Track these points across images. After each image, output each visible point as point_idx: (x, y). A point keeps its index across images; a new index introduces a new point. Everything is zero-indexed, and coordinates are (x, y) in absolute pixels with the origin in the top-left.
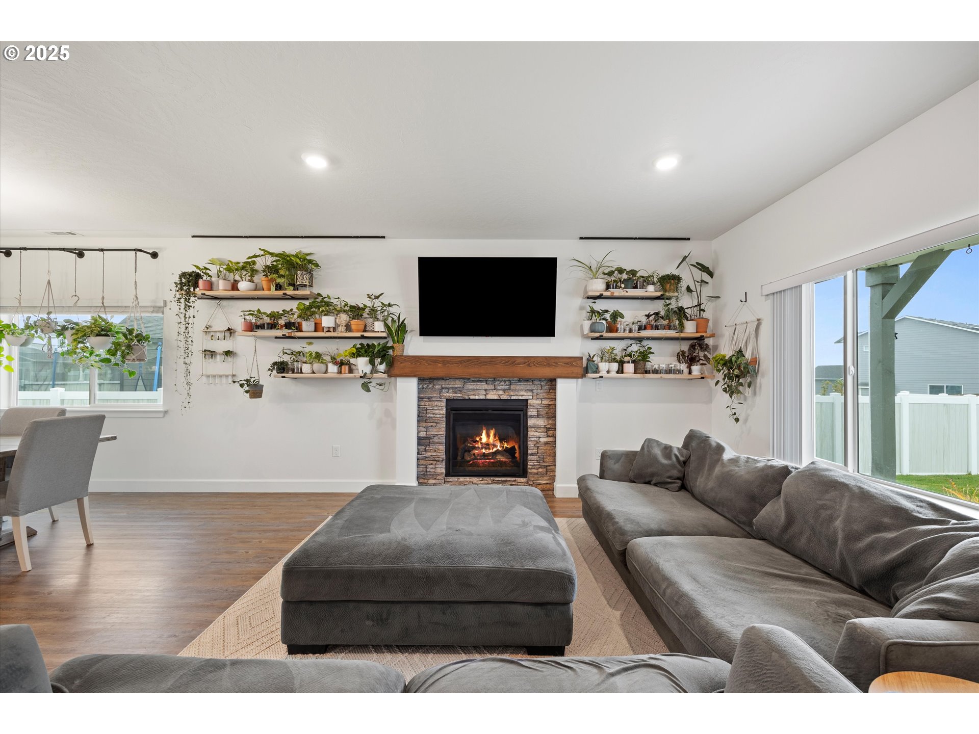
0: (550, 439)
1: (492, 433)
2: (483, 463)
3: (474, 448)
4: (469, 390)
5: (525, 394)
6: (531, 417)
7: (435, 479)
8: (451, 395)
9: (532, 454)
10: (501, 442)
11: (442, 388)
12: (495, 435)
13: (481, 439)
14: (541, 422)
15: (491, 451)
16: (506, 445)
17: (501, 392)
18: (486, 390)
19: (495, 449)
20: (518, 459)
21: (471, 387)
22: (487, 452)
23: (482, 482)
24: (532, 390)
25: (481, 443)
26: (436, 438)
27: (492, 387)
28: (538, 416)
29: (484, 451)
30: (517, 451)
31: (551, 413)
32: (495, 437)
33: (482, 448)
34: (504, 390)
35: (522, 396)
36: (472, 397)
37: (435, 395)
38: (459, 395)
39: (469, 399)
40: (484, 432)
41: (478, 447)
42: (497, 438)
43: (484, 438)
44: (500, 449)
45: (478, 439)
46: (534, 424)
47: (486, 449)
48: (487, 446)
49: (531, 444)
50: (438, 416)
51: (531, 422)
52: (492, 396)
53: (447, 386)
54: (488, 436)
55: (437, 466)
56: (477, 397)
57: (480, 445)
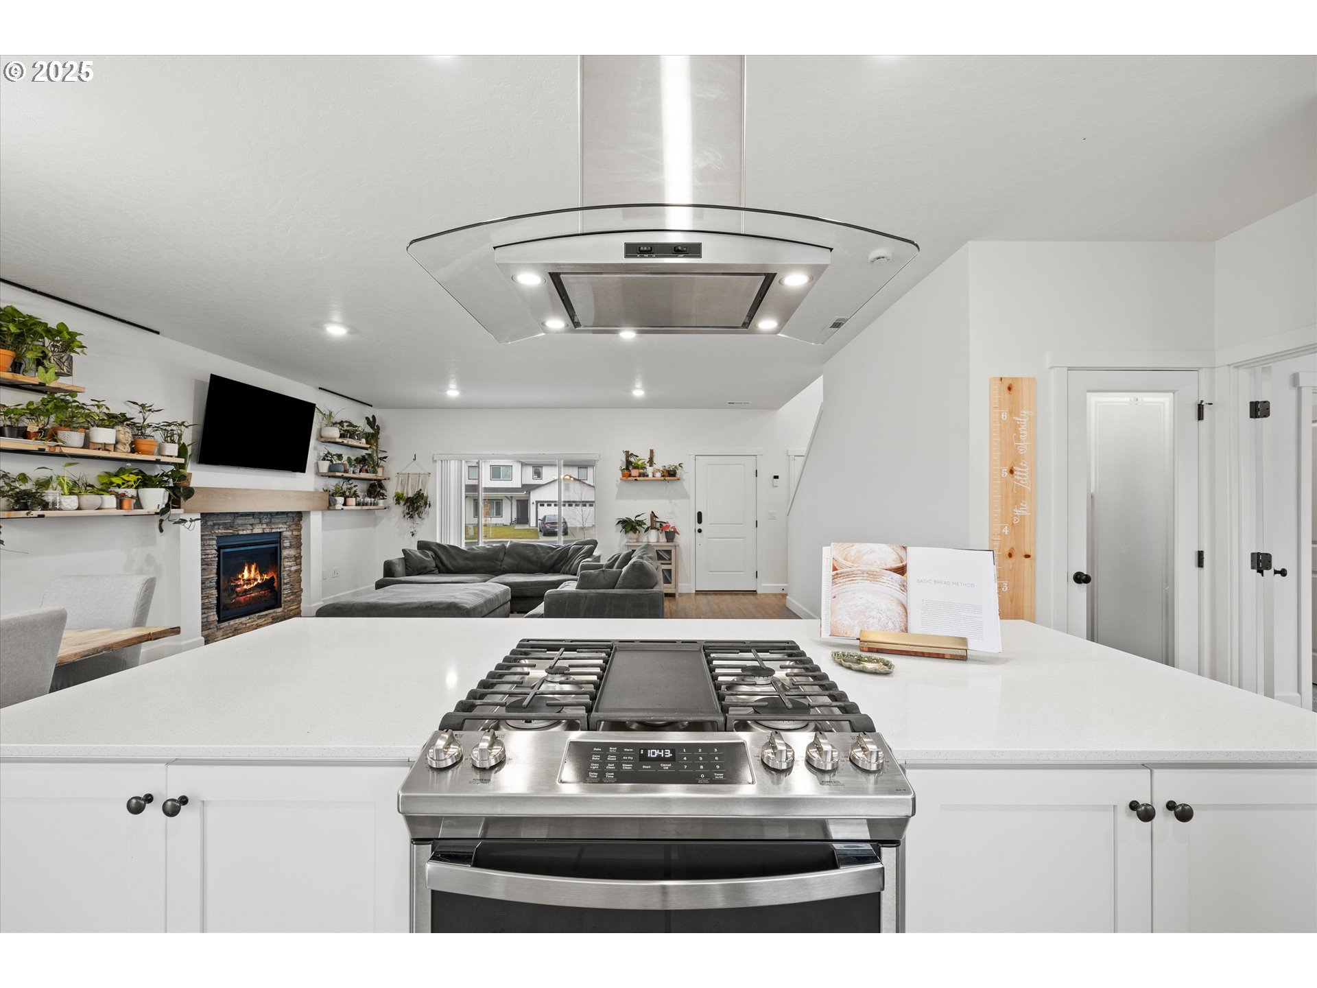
0: (298, 567)
1: (253, 567)
2: (244, 599)
3: (238, 586)
4: (240, 525)
5: (283, 526)
6: (285, 548)
7: (209, 629)
8: (221, 531)
9: (286, 584)
10: (261, 575)
11: (215, 524)
12: (256, 569)
13: (243, 576)
14: (292, 552)
15: (252, 586)
16: (265, 577)
17: (265, 526)
18: (251, 525)
19: (256, 583)
20: (276, 588)
21: (240, 522)
22: (249, 587)
23: (250, 621)
24: (286, 523)
25: (243, 580)
26: (208, 582)
27: (258, 521)
28: (290, 547)
29: (245, 587)
30: (276, 581)
31: (298, 544)
32: (256, 571)
33: (244, 585)
34: (267, 524)
35: (280, 528)
36: (241, 533)
37: (207, 533)
38: (231, 531)
39: (238, 535)
40: (246, 568)
41: (241, 585)
42: (258, 572)
43: (246, 574)
44: (260, 582)
45: (240, 577)
46: (289, 555)
47: (247, 584)
48: (249, 581)
49: (285, 574)
50: (210, 556)
51: (285, 553)
52: (258, 530)
53: (218, 522)
54: (250, 571)
55: (209, 614)
56: (245, 532)
57: (242, 582)
